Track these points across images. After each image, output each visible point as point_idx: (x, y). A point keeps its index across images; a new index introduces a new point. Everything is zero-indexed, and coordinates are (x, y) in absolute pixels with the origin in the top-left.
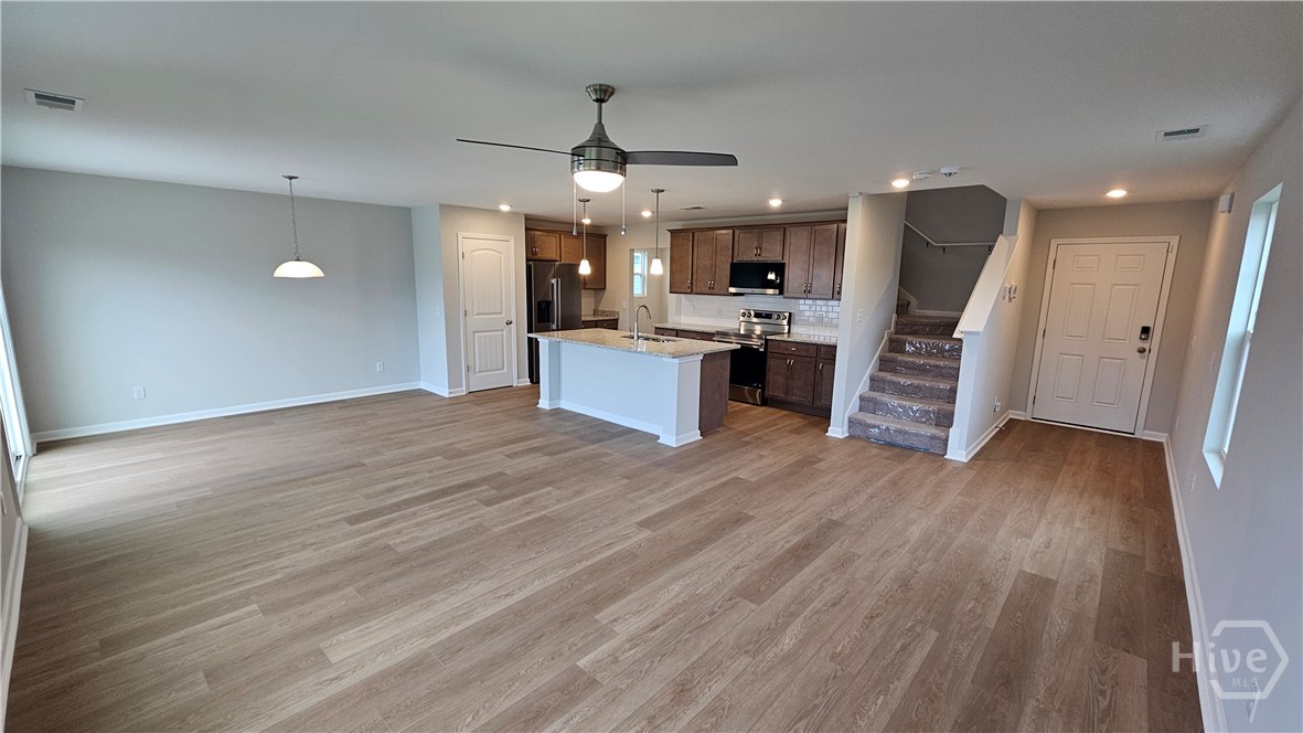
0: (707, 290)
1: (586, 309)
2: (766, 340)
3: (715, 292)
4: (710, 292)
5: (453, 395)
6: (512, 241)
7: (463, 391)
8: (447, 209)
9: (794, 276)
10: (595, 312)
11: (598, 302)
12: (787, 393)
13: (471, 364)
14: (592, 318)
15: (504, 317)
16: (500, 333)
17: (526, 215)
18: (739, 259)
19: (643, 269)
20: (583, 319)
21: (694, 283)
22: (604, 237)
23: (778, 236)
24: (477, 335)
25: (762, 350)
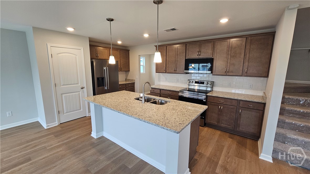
0: (173, 71)
1: (122, 79)
2: (207, 96)
3: (177, 72)
4: (174, 72)
5: (48, 127)
6: (82, 50)
7: (56, 124)
8: (36, 29)
9: (219, 64)
10: (126, 80)
11: (127, 76)
12: (218, 122)
13: (60, 109)
14: (125, 83)
15: (80, 85)
16: (78, 93)
17: (89, 38)
18: (189, 57)
19: (143, 63)
20: (120, 83)
21: (167, 69)
22: (128, 51)
23: (210, 45)
24: (64, 95)
25: (205, 101)
